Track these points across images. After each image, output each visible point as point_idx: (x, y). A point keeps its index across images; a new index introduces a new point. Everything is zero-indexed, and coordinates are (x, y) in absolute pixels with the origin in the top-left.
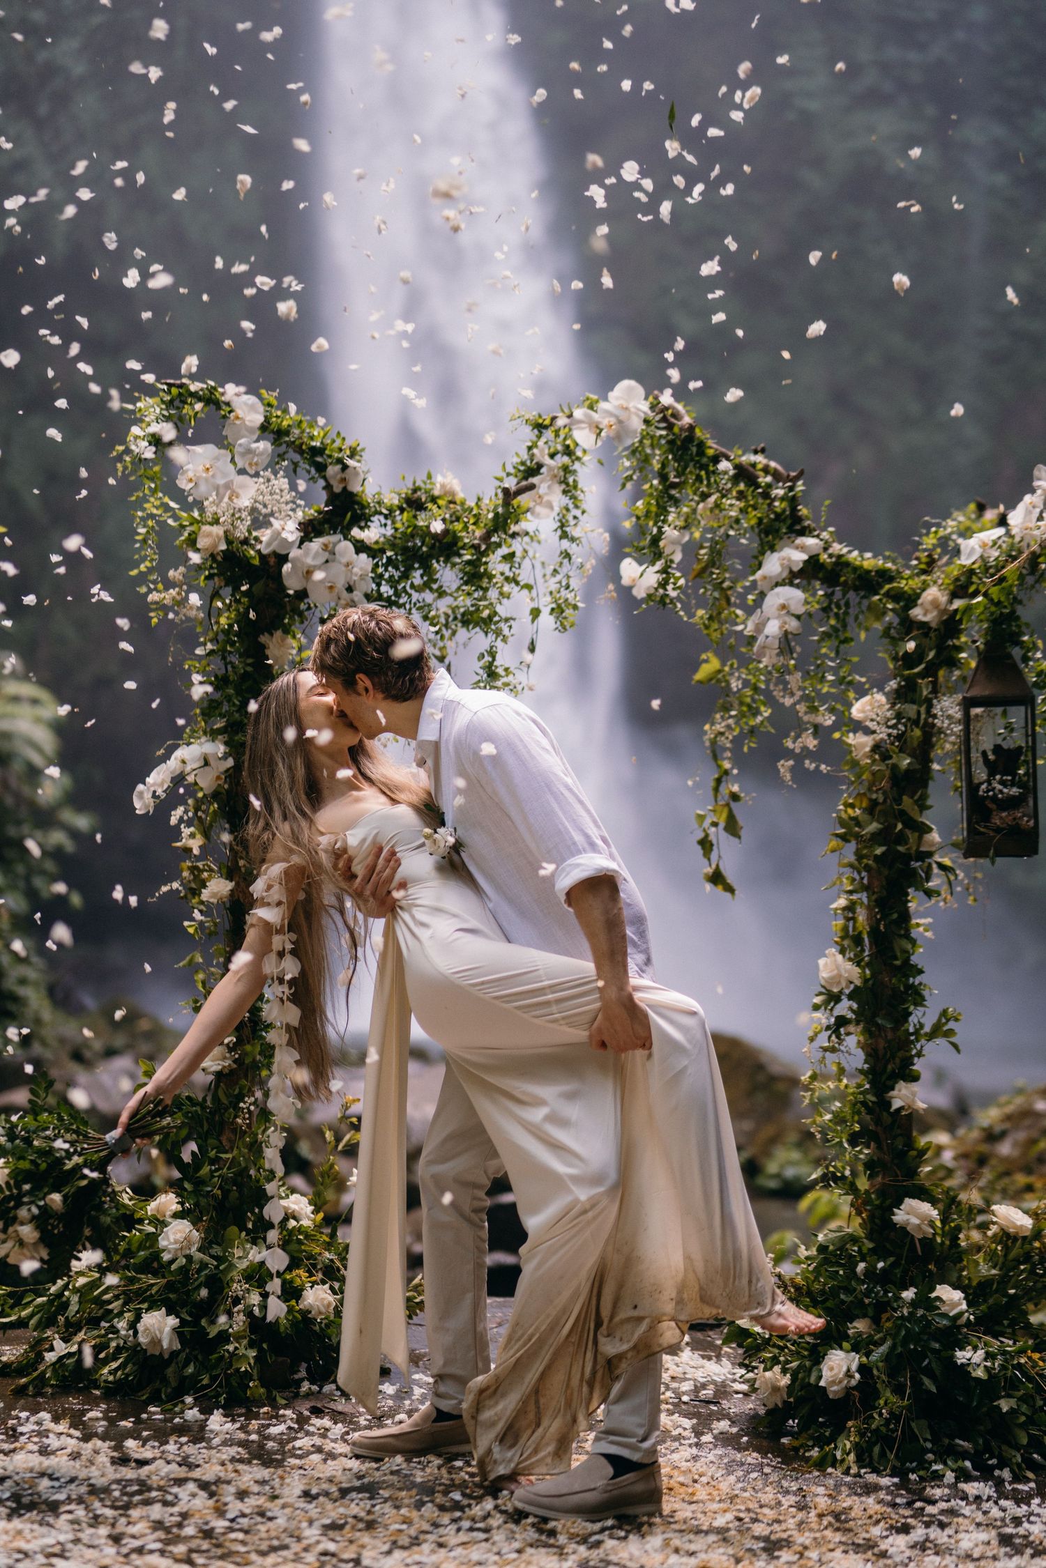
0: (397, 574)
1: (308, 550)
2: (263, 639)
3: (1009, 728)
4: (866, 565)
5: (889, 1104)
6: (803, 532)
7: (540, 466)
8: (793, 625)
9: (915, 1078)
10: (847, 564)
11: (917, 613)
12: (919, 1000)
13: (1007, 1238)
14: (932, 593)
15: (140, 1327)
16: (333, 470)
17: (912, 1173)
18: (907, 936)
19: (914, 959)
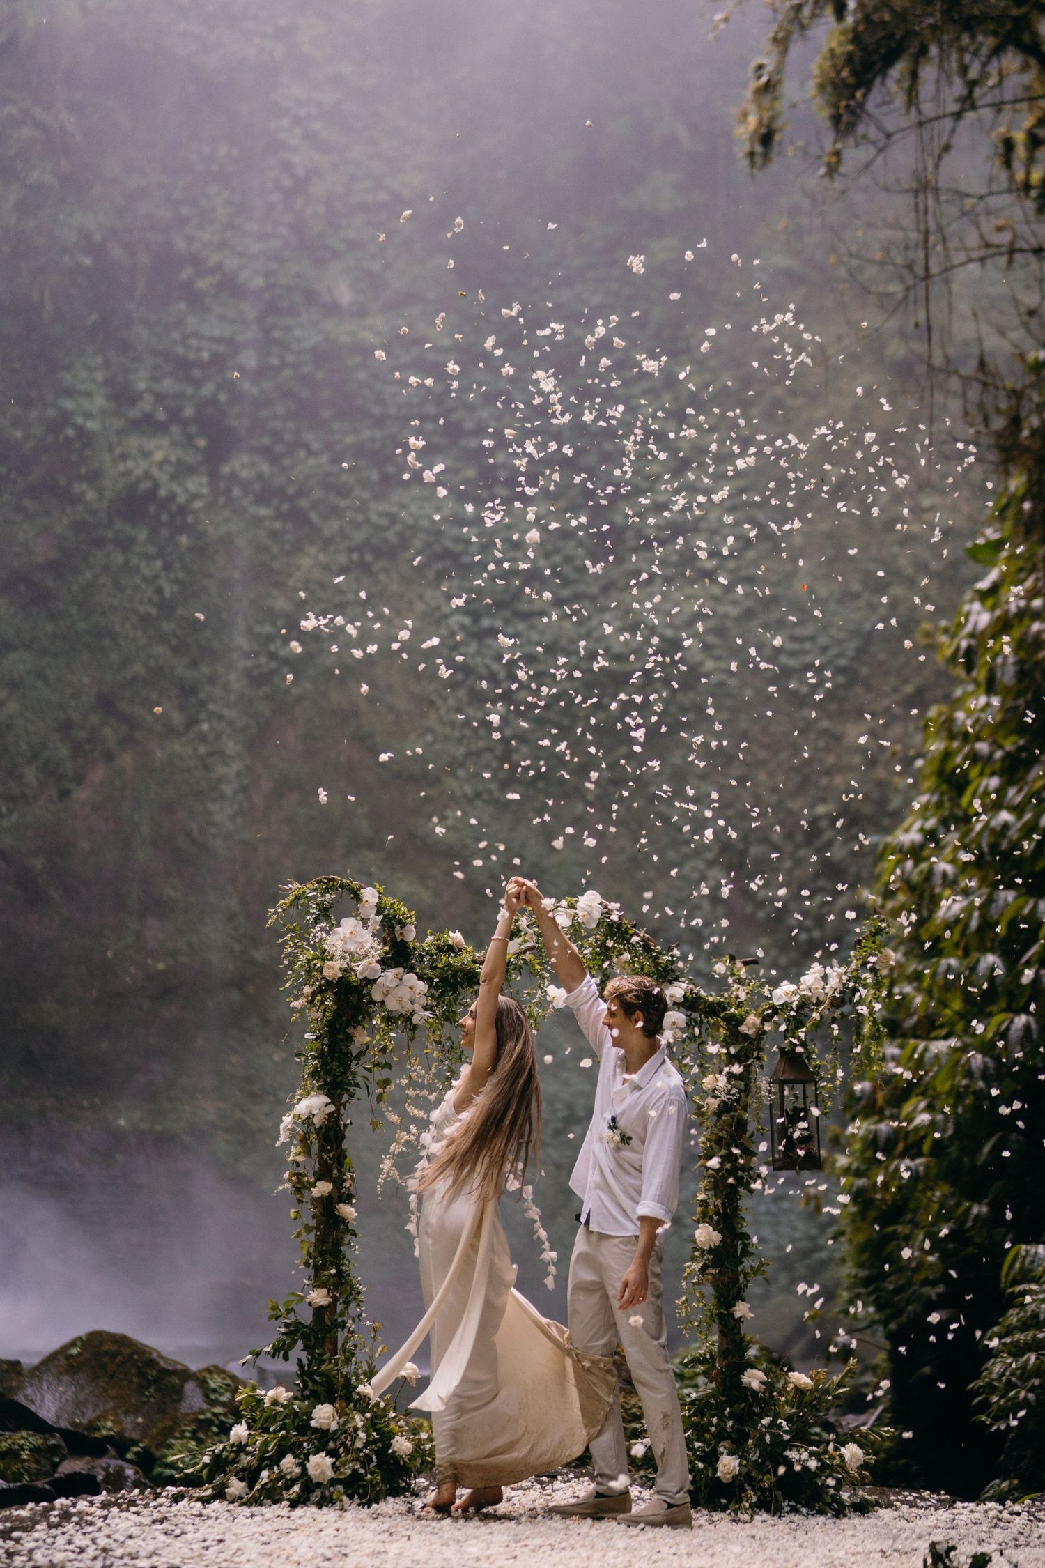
0: (436, 994)
1: (386, 977)
2: (350, 1030)
3: (796, 1096)
4: (711, 999)
5: (732, 1316)
6: (677, 979)
7: (519, 931)
8: (680, 1034)
9: (743, 1300)
10: (701, 998)
11: (743, 1029)
12: (746, 1252)
13: (799, 1391)
14: (752, 1019)
15: (308, 1465)
16: (398, 928)
17: (743, 1357)
18: (737, 1216)
19: (744, 1230)
